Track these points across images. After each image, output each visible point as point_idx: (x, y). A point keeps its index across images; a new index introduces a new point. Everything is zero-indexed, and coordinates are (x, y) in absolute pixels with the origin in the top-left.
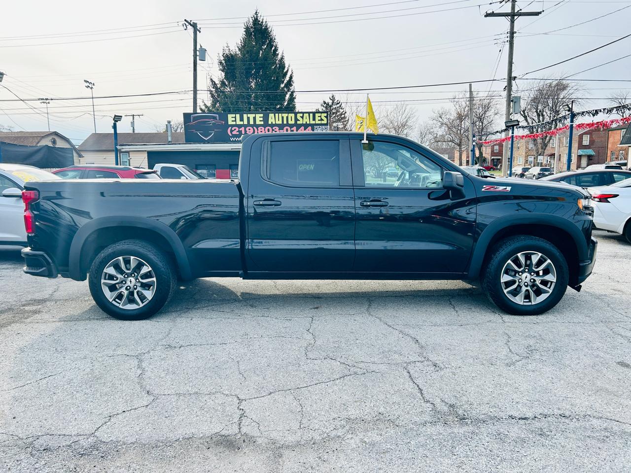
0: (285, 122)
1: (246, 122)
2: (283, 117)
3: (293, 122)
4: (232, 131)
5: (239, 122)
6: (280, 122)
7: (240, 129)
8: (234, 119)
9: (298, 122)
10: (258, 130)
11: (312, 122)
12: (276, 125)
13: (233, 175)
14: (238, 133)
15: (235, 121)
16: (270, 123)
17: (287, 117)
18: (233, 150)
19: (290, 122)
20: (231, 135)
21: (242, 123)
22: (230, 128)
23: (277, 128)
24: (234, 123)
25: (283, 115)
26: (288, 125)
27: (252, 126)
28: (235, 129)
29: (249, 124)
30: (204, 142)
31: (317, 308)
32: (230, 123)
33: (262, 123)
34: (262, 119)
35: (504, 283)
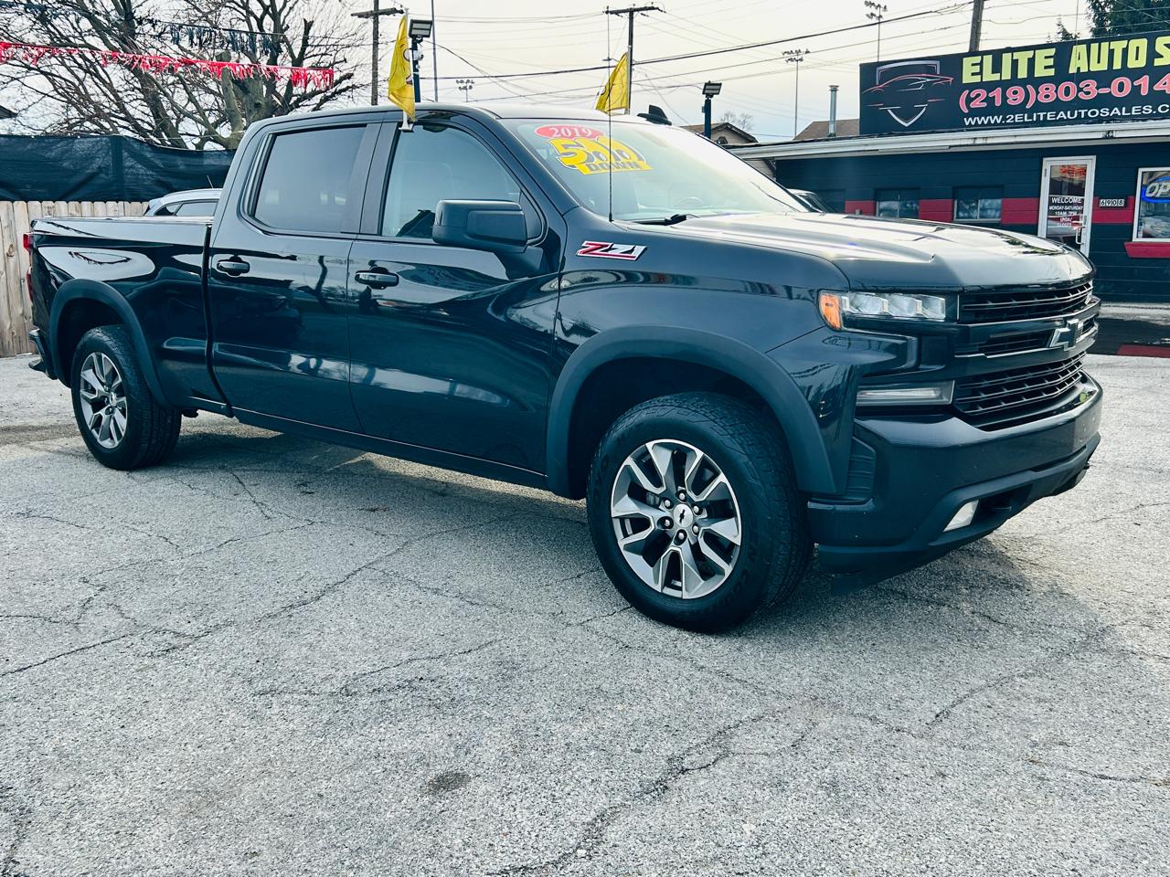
0: (1117, 65)
1: (1006, 75)
2: (1111, 52)
3: (1142, 63)
4: (969, 100)
5: (989, 76)
6: (1103, 66)
7: (991, 95)
8: (977, 69)
9: (1158, 62)
10: (1038, 93)
12: (1090, 75)
13: (961, 214)
14: (985, 105)
15: (981, 73)
16: (1072, 70)
17: (1125, 51)
18: (952, 150)
19: (1132, 64)
20: (967, 111)
21: (996, 77)
22: (967, 91)
23: (1093, 84)
24: (977, 79)
25: (1114, 45)
26: (1125, 71)
27: (1023, 83)
28: (978, 95)
29: (1014, 80)
30: (903, 131)
31: (373, 510)
32: (967, 78)
33: (1051, 72)
34: (1051, 62)
35: (622, 519)
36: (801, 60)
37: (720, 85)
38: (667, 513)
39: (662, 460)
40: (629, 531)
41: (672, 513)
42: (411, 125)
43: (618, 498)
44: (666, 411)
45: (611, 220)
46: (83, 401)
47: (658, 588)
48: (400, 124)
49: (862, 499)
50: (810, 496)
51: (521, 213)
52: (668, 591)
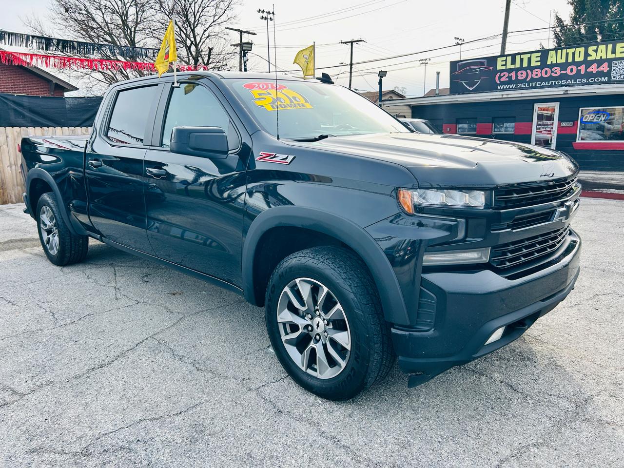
0: (570, 60)
1: (518, 65)
2: (567, 54)
3: (582, 59)
4: (500, 77)
5: (509, 66)
6: (564, 61)
7: (510, 75)
8: (504, 63)
9: (589, 58)
10: (532, 73)
11: (610, 56)
12: (557, 65)
13: (496, 130)
14: (507, 79)
15: (506, 65)
16: (549, 62)
17: (574, 54)
18: (492, 100)
19: (577, 59)
20: (499, 83)
21: (513, 66)
22: (499, 73)
23: (558, 69)
24: (504, 68)
25: (568, 50)
26: (574, 63)
27: (525, 69)
28: (504, 75)
29: (522, 68)
30: (469, 92)
32: (499, 67)
33: (539, 64)
34: (539, 59)
35: (284, 324)
36: (427, 63)
37: (386, 72)
38: (309, 322)
39: (305, 290)
40: (289, 330)
41: (312, 322)
42: (179, 84)
43: (281, 312)
44: (306, 260)
45: (278, 139)
46: (42, 229)
47: (304, 369)
48: (173, 83)
49: (427, 328)
50: (392, 325)
51: (225, 134)
52: (310, 371)
